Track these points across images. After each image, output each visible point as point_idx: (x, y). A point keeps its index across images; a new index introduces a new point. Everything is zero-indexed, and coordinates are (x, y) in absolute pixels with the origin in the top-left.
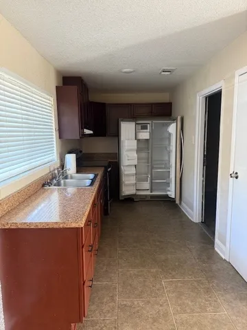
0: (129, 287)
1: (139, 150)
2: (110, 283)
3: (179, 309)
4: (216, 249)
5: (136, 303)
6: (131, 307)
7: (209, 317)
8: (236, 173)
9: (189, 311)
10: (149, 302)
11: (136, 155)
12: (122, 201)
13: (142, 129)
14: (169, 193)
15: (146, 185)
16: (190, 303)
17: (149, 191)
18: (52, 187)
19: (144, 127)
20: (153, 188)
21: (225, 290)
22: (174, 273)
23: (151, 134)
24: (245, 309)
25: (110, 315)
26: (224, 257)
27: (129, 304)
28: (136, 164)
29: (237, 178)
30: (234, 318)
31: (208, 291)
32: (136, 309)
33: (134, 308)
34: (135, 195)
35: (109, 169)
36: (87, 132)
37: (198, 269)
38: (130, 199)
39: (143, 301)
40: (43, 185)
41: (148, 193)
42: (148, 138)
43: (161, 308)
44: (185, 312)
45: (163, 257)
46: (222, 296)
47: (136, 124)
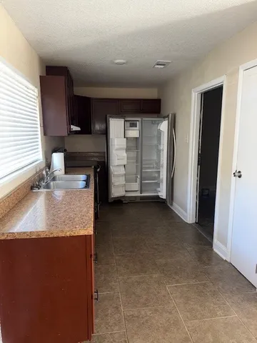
0: (133, 296)
1: (128, 149)
2: (112, 293)
3: (189, 316)
4: (214, 250)
5: (143, 312)
6: (138, 317)
7: (221, 321)
8: (239, 172)
9: (199, 316)
10: (156, 310)
11: (125, 154)
12: (112, 203)
13: (131, 126)
14: (160, 194)
15: (136, 186)
16: (199, 308)
17: (139, 192)
18: (42, 190)
19: (133, 125)
20: (143, 188)
21: (231, 292)
22: (177, 278)
23: (141, 132)
24: (254, 310)
25: (117, 328)
26: (224, 258)
27: (136, 314)
28: (125, 163)
29: (240, 177)
30: (245, 320)
31: (214, 294)
32: (144, 319)
33: (142, 318)
34: (124, 196)
35: (98, 170)
36: (75, 128)
37: (201, 272)
38: (119, 201)
39: (150, 310)
40: (32, 188)
41: (138, 194)
42: (138, 136)
43: (170, 316)
44: (196, 317)
45: (163, 261)
46: (230, 298)
47: (125, 121)
